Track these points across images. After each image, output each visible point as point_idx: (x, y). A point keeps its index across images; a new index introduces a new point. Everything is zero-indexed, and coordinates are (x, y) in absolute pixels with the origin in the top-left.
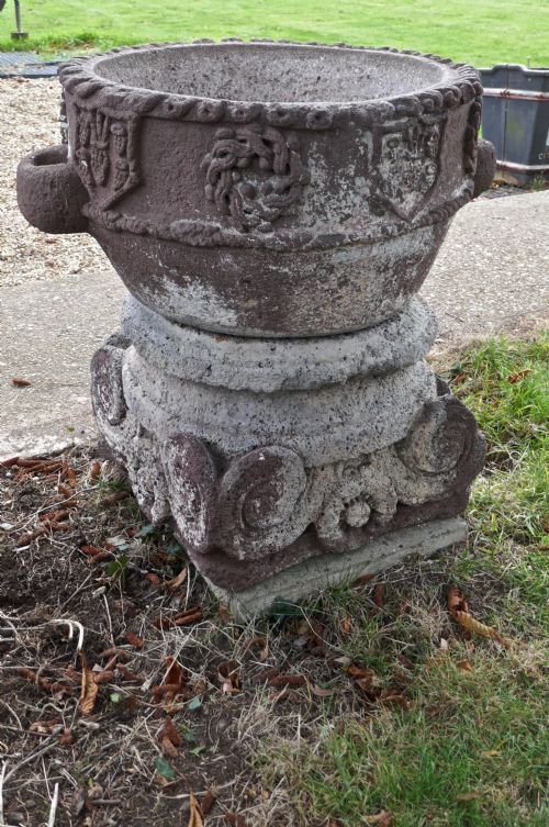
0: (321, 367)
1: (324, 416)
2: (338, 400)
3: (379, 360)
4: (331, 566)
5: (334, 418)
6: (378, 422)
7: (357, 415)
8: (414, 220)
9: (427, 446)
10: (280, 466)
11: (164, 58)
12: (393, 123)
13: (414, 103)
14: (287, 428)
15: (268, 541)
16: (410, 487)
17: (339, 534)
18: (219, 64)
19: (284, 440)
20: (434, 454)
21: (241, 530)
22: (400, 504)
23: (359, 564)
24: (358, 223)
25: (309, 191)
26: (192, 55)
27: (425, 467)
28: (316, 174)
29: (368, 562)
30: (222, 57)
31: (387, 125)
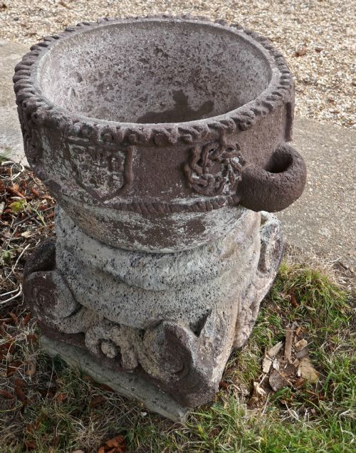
0: (81, 252)
1: (91, 280)
3: (115, 271)
4: (92, 364)
5: (94, 285)
6: (119, 307)
7: (107, 294)
8: (106, 202)
9: (152, 345)
10: (55, 288)
11: (180, 27)
12: (77, 139)
13: (92, 132)
14: (74, 272)
15: (55, 322)
16: (147, 361)
17: (95, 351)
18: (217, 40)
19: (69, 277)
20: (161, 355)
21: (37, 305)
22: (139, 365)
23: (104, 377)
24: (71, 185)
25: (45, 153)
26: (201, 30)
27: (153, 357)
28: (45, 146)
29: (109, 381)
30: (219, 36)
31: (71, 138)
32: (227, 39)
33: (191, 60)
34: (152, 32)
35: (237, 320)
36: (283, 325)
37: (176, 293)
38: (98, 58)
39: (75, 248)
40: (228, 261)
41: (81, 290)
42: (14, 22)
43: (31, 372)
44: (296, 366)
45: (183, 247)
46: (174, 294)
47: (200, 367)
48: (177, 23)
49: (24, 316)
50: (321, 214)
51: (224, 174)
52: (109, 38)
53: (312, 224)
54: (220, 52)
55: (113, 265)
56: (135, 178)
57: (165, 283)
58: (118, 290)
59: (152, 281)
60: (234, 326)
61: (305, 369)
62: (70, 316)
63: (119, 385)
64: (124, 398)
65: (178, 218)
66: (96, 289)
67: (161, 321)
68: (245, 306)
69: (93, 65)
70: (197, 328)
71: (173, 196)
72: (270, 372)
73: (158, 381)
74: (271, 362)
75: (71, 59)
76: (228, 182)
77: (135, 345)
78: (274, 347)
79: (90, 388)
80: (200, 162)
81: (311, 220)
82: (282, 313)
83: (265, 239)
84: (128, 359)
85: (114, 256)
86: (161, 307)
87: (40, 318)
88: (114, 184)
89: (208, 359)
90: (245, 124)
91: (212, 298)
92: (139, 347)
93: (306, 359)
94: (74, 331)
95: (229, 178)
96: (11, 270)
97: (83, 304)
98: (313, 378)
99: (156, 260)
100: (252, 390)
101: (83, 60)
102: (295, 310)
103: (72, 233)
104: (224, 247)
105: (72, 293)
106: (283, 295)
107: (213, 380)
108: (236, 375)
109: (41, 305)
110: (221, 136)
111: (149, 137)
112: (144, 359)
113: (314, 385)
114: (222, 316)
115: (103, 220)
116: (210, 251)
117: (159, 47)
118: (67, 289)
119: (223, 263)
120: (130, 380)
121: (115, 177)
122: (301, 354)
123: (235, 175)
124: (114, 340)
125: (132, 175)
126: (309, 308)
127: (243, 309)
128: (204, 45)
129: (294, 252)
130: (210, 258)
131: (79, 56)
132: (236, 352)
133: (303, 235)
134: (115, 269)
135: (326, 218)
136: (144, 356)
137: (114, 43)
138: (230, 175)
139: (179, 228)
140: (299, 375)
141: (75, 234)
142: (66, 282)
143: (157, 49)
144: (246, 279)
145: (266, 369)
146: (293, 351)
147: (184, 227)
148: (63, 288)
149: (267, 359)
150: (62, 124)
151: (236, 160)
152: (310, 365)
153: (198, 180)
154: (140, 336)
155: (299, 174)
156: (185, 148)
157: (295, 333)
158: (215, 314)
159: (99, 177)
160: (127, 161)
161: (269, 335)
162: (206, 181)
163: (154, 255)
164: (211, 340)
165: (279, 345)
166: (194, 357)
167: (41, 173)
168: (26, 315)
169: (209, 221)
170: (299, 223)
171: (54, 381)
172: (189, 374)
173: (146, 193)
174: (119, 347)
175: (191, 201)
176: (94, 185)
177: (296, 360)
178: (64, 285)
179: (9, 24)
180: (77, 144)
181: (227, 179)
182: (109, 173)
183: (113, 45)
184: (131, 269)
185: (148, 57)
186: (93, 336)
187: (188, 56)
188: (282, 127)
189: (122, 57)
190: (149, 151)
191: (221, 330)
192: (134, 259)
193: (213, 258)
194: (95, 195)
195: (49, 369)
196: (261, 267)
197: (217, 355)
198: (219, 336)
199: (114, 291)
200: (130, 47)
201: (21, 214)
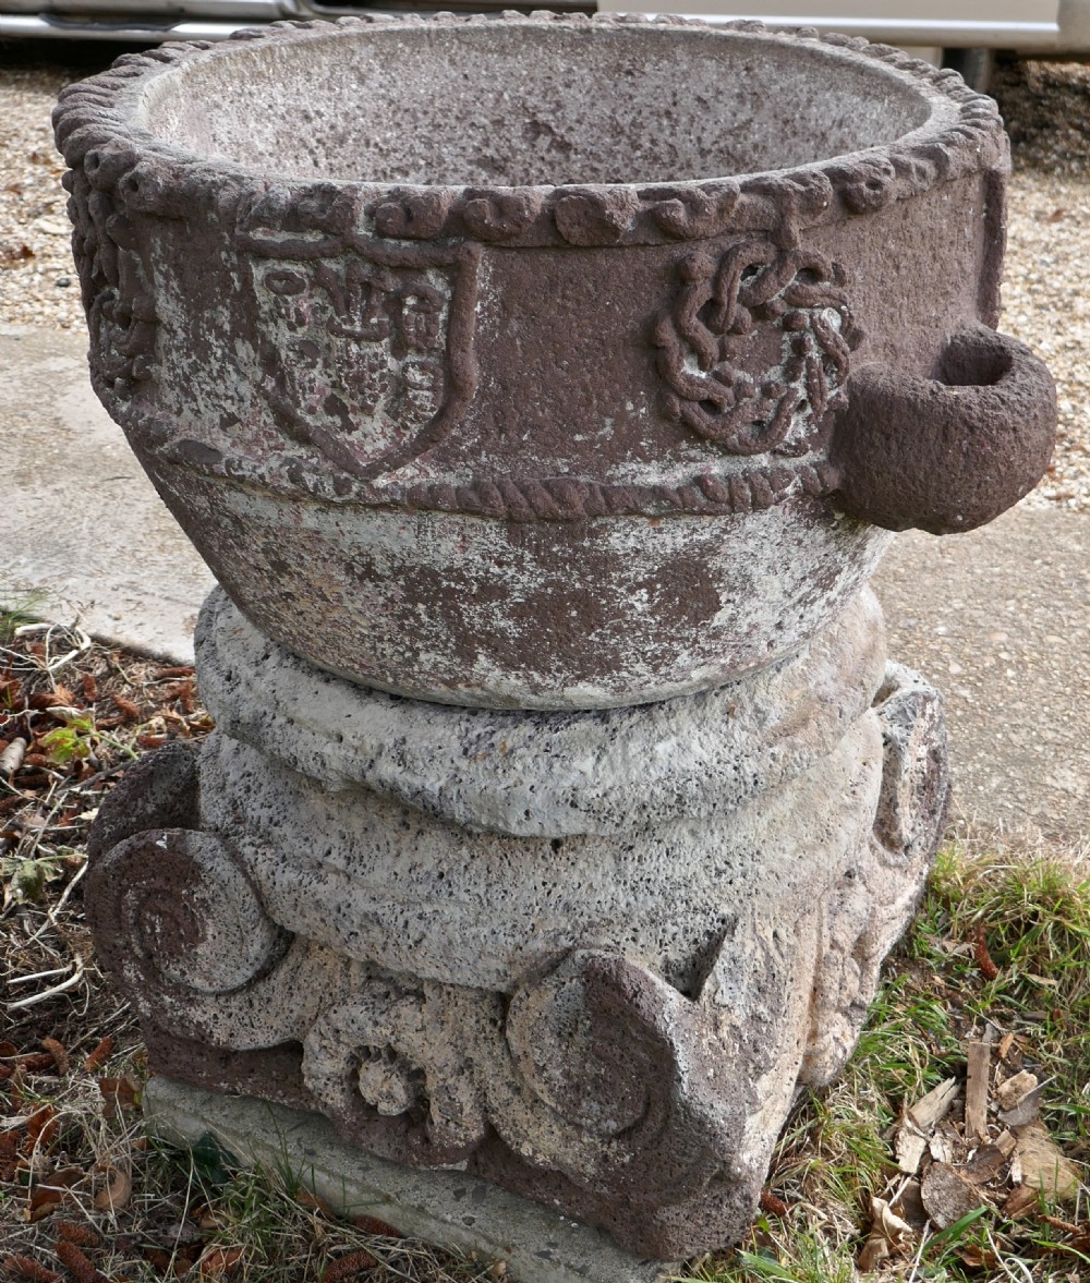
0: (290, 731)
1: (321, 839)
2: (357, 825)
3: (407, 777)
4: (325, 1154)
5: (334, 853)
6: (420, 917)
7: (379, 876)
8: (381, 482)
9: (537, 1037)
10: (198, 880)
11: (609, 45)
12: (281, 237)
13: (336, 202)
14: (264, 821)
15: (197, 1015)
16: (519, 1111)
17: (337, 1099)
18: (732, 79)
19: (247, 839)
20: (567, 1075)
21: (136, 959)
22: (492, 1132)
23: (368, 1189)
24: (256, 441)
25: (164, 338)
26: (678, 51)
27: (538, 1086)
28: (168, 307)
29: (387, 1200)
30: (740, 64)
31: (259, 235)
32: (766, 70)
33: (645, 157)
34: (518, 64)
35: (816, 979)
36: (958, 1028)
37: (617, 859)
38: (342, 141)
39: (268, 719)
40: (793, 747)
41: (288, 877)
42: (59, 292)
43: (114, 1197)
44: (1005, 1151)
45: (643, 680)
46: (609, 862)
47: (707, 1101)
48: (600, 30)
49: (90, 1046)
50: (1050, 735)
51: (790, 373)
52: (377, 77)
53: (1023, 761)
54: (742, 117)
55: (401, 759)
56: (486, 381)
57: (583, 806)
58: (417, 859)
59: (539, 800)
60: (807, 998)
61: (1036, 1162)
62: (250, 984)
63: (421, 1209)
64: (436, 1250)
65: (631, 542)
66: (340, 863)
67: (568, 952)
68: (840, 937)
69: (323, 162)
70: (691, 979)
71: (614, 453)
72: (920, 1170)
73: (557, 1178)
74: (922, 1143)
75: (252, 125)
76: (801, 406)
77: (476, 1057)
78: (930, 1096)
79: (319, 1230)
80: (711, 310)
81: (1018, 751)
82: (952, 998)
83: (896, 731)
84: (454, 1113)
85: (405, 728)
86: (567, 907)
87: (144, 1007)
88: (410, 405)
89: (730, 1077)
90: (863, 184)
91: (739, 881)
92: (488, 1064)
93: (1038, 1131)
94: (264, 1039)
95: (808, 387)
96: (45, 918)
97: (297, 925)
98: (1062, 1184)
99: (546, 735)
100: (868, 1222)
101: (291, 137)
102: (994, 986)
103: (258, 674)
104: (778, 703)
105: (258, 893)
106: (950, 945)
107: (745, 1157)
108: (812, 1170)
109: (150, 956)
110: (783, 215)
111: (537, 209)
112: (508, 1104)
113: (1068, 1204)
114: (771, 944)
115: (369, 573)
116: (729, 712)
117: (541, 117)
118: (241, 880)
119: (776, 750)
120: (459, 1194)
121: (415, 376)
122: (1020, 1116)
123: (827, 380)
124: (401, 1047)
125: (474, 371)
126: (1035, 978)
127: (834, 945)
128: (687, 101)
129: (974, 831)
130: (729, 735)
131: (279, 121)
132: (808, 1102)
133: (999, 791)
134: (407, 769)
135: (1066, 745)
136: (506, 1094)
137: (394, 94)
138: (809, 377)
139: (631, 591)
140: (1017, 1177)
141: (268, 678)
142: (236, 857)
143: (535, 124)
144: (842, 834)
145: (909, 1160)
146: (994, 1108)
147: (649, 585)
148: (225, 875)
149: (911, 1132)
150: (224, 197)
151: (834, 321)
152: (1050, 1146)
153: (703, 384)
154: (493, 1022)
155: (1036, 393)
156: (658, 259)
157: (995, 1053)
158: (749, 931)
159: (358, 379)
160: (457, 306)
161: (912, 1053)
162: (730, 392)
163: (542, 717)
164: (739, 1016)
165: (947, 1089)
166: (684, 1061)
167: (151, 420)
168: (96, 1044)
169: (732, 568)
170: (981, 760)
171: (195, 1219)
172: (665, 1127)
173: (522, 445)
174: (420, 1074)
175: (678, 475)
176: (338, 420)
177: (1005, 1133)
178: (228, 865)
179: (40, 296)
180: (282, 258)
181: (802, 394)
182: (392, 364)
183: (391, 102)
184: (463, 764)
185: (505, 152)
186: (330, 1042)
187: (636, 146)
188: (971, 263)
189: (420, 148)
190: (536, 273)
191: (767, 986)
192: (473, 735)
193: (740, 737)
194: (344, 460)
195: (178, 1184)
196: (886, 829)
197: (759, 1071)
198: (762, 1009)
199: (402, 866)
200: (445, 112)
201: (79, 765)
